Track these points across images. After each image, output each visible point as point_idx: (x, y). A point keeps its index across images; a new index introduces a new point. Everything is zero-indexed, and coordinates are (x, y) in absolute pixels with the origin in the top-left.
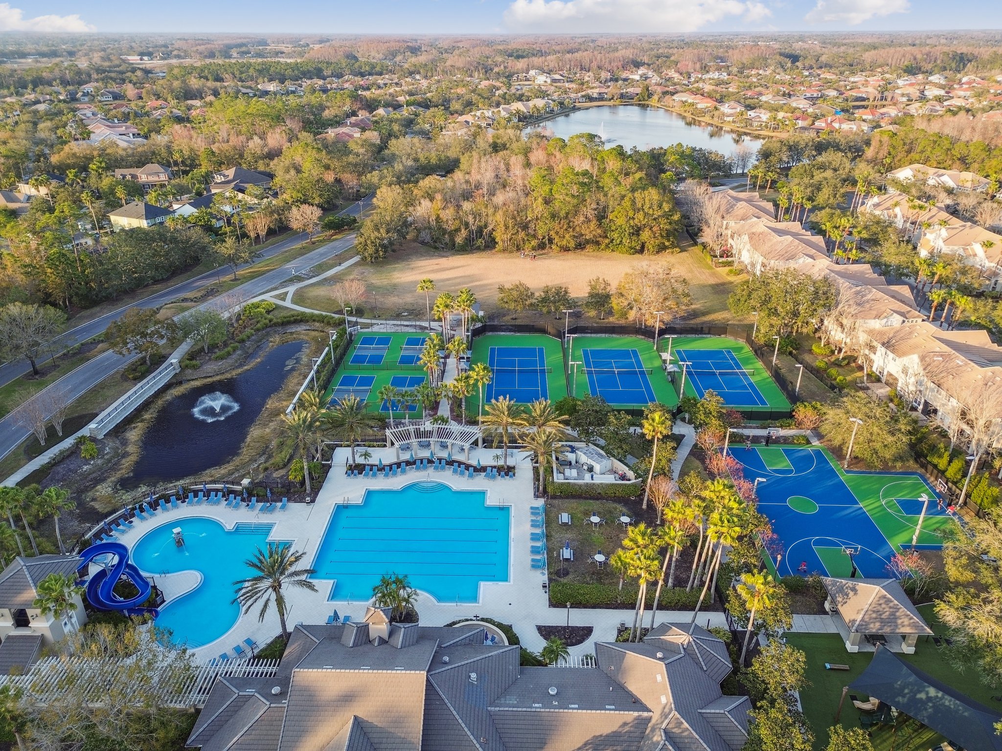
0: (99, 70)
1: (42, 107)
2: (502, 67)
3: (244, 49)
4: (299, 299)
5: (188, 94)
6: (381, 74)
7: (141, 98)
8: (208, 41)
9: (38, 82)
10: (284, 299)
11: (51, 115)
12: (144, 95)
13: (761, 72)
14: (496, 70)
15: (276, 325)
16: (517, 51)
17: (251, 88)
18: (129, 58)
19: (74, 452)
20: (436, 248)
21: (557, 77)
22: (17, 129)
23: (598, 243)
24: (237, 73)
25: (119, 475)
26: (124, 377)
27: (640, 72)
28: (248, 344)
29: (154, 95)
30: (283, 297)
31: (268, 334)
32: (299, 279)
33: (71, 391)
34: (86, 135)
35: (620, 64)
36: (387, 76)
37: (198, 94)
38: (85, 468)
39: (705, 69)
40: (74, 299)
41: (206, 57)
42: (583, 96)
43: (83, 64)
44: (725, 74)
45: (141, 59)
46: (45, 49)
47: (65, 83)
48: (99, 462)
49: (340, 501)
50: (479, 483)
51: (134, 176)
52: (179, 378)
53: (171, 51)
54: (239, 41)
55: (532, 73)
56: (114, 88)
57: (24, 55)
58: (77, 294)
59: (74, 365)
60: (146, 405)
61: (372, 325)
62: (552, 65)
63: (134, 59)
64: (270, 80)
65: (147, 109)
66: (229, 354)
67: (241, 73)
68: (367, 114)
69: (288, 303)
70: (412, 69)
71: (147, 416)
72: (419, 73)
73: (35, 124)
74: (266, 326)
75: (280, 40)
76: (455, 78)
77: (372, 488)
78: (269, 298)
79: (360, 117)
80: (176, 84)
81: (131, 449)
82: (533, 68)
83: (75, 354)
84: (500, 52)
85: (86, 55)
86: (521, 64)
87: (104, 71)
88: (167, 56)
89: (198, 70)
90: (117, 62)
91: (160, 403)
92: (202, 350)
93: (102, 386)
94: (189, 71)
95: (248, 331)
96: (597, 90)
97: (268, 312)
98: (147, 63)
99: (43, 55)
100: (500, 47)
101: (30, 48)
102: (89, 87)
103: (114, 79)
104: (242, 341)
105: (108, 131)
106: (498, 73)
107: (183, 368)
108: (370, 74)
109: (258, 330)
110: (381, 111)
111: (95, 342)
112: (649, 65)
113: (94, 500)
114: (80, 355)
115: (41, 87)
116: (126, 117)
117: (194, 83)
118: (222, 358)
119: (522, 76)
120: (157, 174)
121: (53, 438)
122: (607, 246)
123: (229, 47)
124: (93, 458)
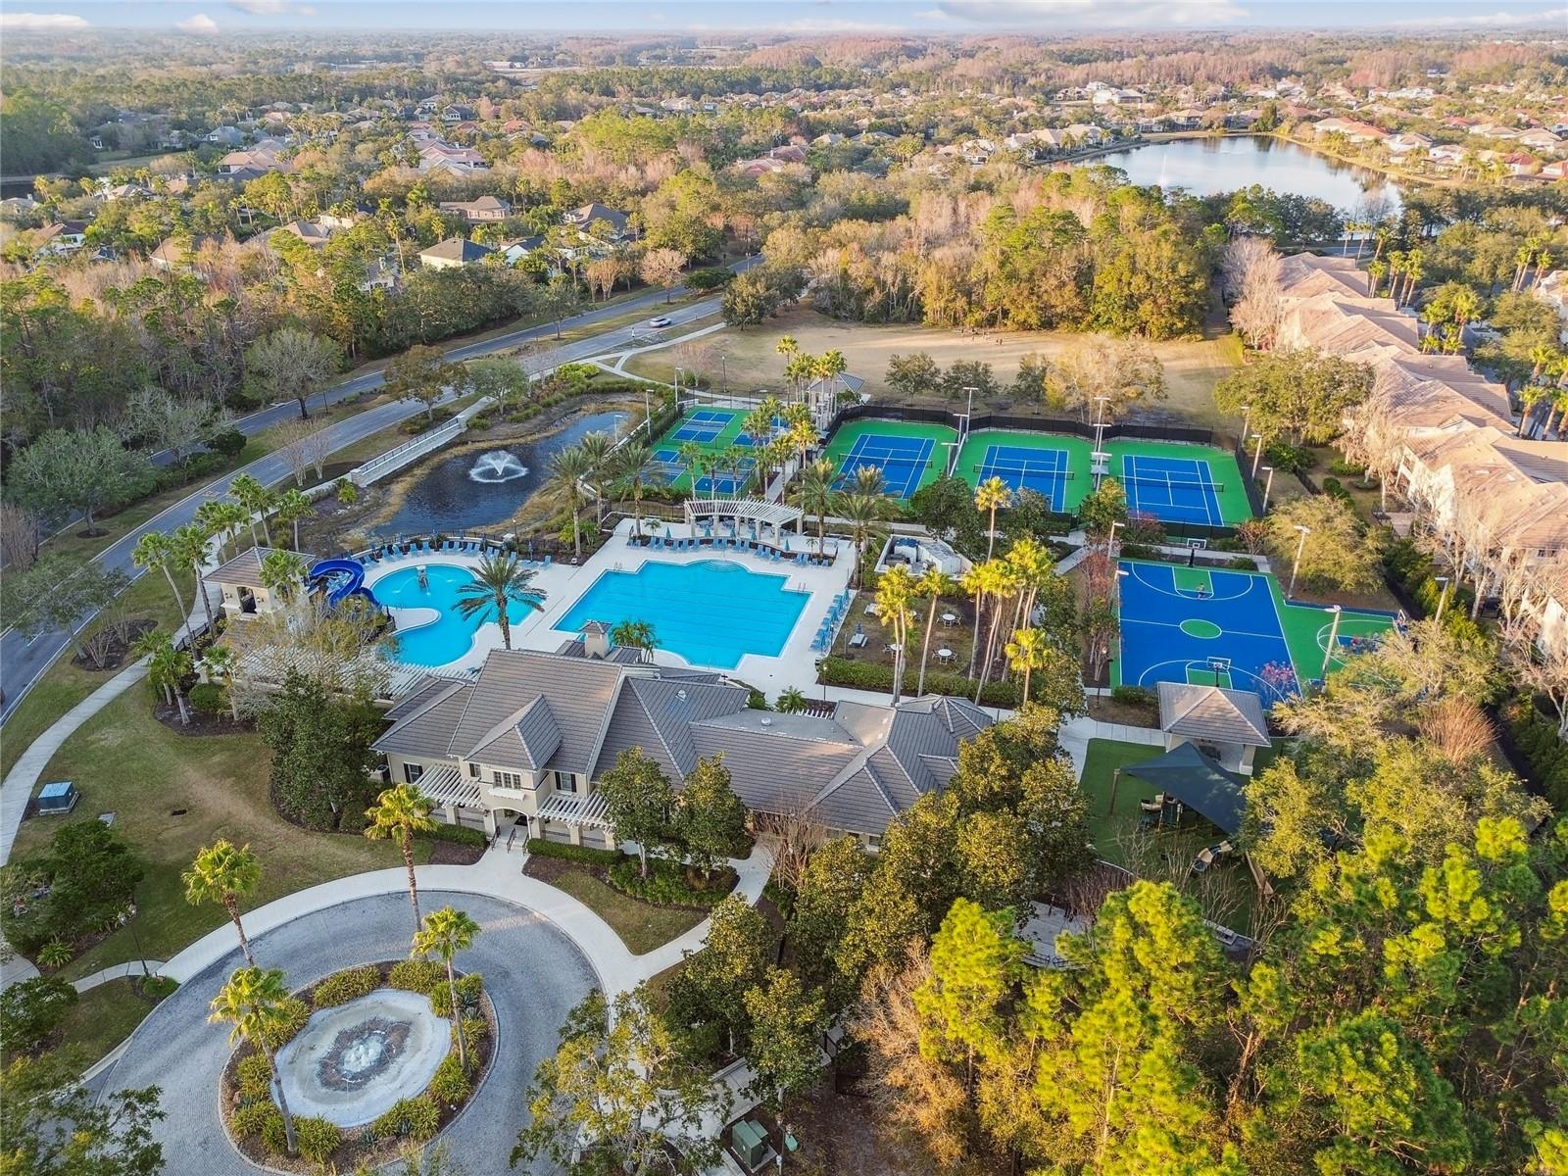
0: (450, 79)
1: (365, 125)
2: (1043, 77)
3: (658, 52)
4: (633, 365)
5: (563, 113)
6: (847, 87)
7: (498, 117)
8: (611, 41)
9: (366, 92)
10: (613, 365)
11: (374, 135)
12: (501, 113)
13: (1501, 89)
14: (1032, 81)
15: (596, 391)
16: (1081, 53)
17: (650, 106)
18: (495, 64)
19: (331, 495)
20: (837, 317)
21: (1132, 93)
22: (329, 150)
23: (1076, 321)
24: (635, 84)
25: (375, 522)
26: (402, 431)
27: (1280, 86)
28: (554, 409)
29: (516, 113)
30: (613, 363)
31: (582, 402)
32: (639, 343)
33: (341, 439)
34: (414, 162)
35: (1247, 74)
36: (856, 91)
37: (574, 114)
38: (340, 511)
39: (1399, 82)
40: (361, 344)
41: (601, 63)
42: (1161, 122)
43: (430, 69)
44: (1431, 91)
45: (511, 67)
46: (385, 50)
47: (401, 93)
48: (357, 508)
49: (611, 568)
50: (784, 568)
51: (463, 213)
52: (464, 438)
53: (555, 55)
54: (654, 41)
55: (1092, 86)
56: (463, 101)
57: (357, 59)
58: (364, 339)
59: (349, 414)
60: (420, 461)
61: (716, 400)
62: (1128, 75)
63: (501, 66)
64: (681, 95)
65: (502, 130)
66: (528, 417)
67: (642, 84)
68: (804, 142)
69: (617, 370)
70: (898, 80)
71: (418, 472)
72: (907, 86)
73: (353, 145)
74: (582, 392)
75: (717, 41)
76: (961, 95)
77: (650, 559)
78: (595, 362)
79: (792, 147)
80: (548, 98)
81: (392, 500)
82: (1096, 78)
83: (351, 403)
84: (1051, 54)
85: (439, 59)
86: (1077, 72)
87: (456, 80)
88: (547, 61)
89: (581, 81)
90: (476, 69)
91: (436, 460)
92: (497, 410)
93: (375, 437)
94: (568, 81)
95: (558, 395)
96: (1186, 113)
97: (589, 377)
98: (519, 71)
99: (382, 58)
100: (1054, 48)
101: (366, 50)
102: (432, 103)
103: (465, 91)
104: (548, 405)
105: (442, 157)
106: (1034, 87)
107: (472, 426)
108: (831, 88)
109: (571, 395)
110: (826, 139)
111: (376, 393)
112: (1299, 75)
113: (344, 541)
114: (357, 404)
115: (370, 99)
116: (471, 141)
117: (572, 97)
118: (518, 421)
119: (1073, 91)
120: (491, 210)
121: (311, 478)
122: (1089, 326)
123: (638, 50)
124: (350, 502)
